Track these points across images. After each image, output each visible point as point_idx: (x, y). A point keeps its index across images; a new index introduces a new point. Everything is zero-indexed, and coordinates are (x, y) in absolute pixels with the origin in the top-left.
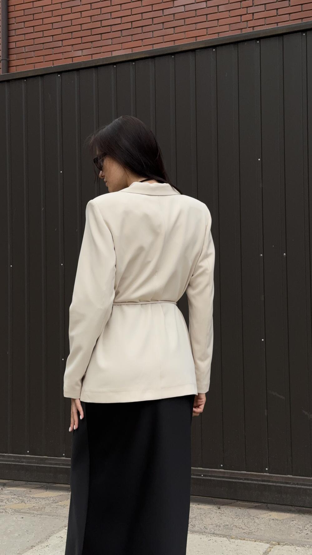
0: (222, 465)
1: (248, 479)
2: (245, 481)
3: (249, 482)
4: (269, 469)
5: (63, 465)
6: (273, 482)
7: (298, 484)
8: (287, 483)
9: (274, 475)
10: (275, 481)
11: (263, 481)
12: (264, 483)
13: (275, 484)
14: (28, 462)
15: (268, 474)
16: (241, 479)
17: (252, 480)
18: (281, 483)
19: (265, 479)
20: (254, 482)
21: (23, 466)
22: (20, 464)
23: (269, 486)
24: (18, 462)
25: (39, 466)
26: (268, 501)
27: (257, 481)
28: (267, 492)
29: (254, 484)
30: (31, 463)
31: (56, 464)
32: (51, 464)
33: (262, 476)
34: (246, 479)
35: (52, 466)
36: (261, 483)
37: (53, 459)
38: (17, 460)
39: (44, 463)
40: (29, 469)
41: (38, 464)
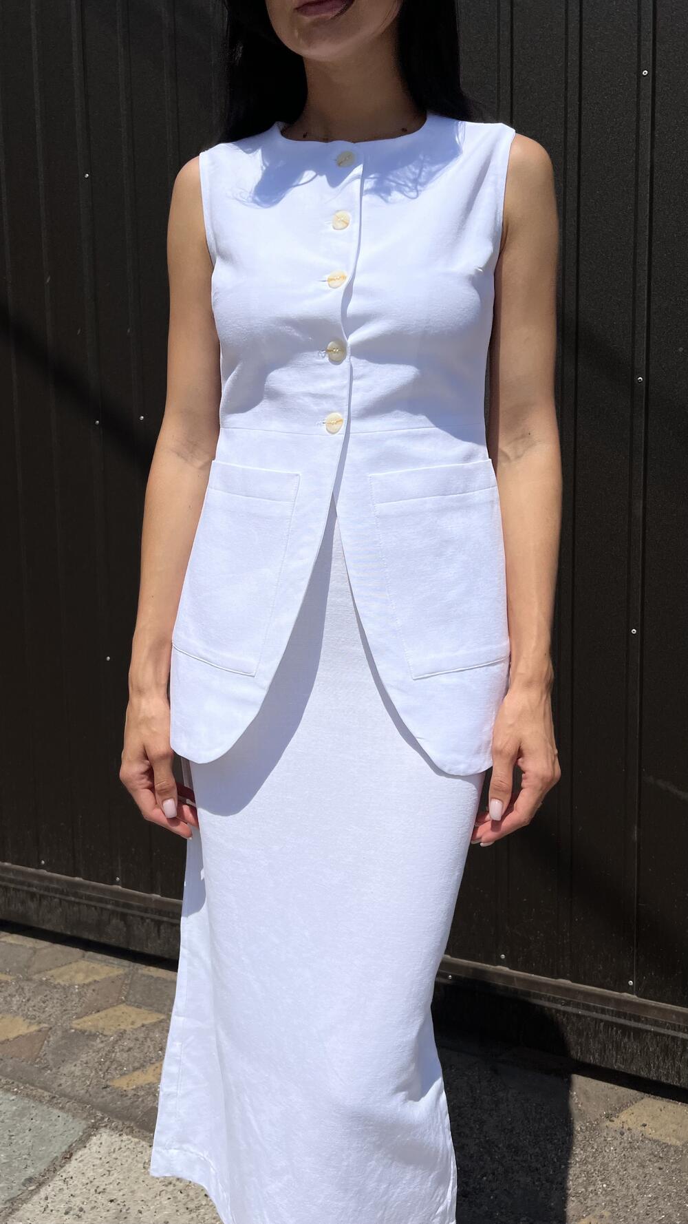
0: (503, 956)
1: (577, 1005)
2: (569, 1009)
4: (638, 984)
5: (117, 904)
6: (647, 1021)
9: (653, 1003)
10: (655, 1021)
11: (619, 1015)
12: (622, 1021)
13: (654, 1029)
14: (42, 887)
15: (634, 998)
17: (588, 1008)
18: (674, 1027)
19: (627, 1009)
20: (594, 1014)
21: (33, 895)
22: (26, 888)
23: (638, 1033)
24: (22, 883)
25: (64, 900)
26: (633, 1070)
27: (603, 1011)
28: (632, 1046)
29: (596, 1019)
30: (47, 889)
31: (100, 900)
32: (89, 898)
33: (619, 1002)
34: (568, 1004)
35: (93, 903)
36: (615, 1019)
37: (94, 888)
38: (21, 878)
39: (76, 895)
40: (45, 903)
41: (62, 893)
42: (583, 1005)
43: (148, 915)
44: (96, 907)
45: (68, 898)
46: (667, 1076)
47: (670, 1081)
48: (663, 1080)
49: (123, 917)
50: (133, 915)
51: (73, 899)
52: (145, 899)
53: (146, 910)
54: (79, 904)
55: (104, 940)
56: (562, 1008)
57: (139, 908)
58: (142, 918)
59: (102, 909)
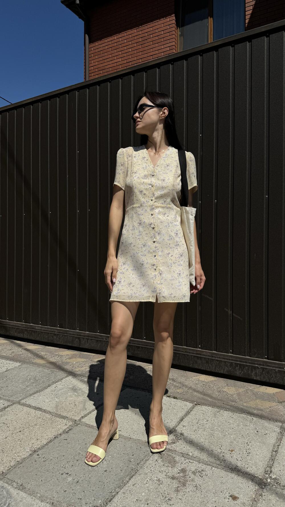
1: (187, 352)
2: (186, 353)
3: (188, 354)
4: (201, 346)
5: (77, 335)
6: (203, 355)
7: (220, 358)
8: (212, 357)
9: (204, 350)
10: (205, 355)
11: (197, 354)
13: (204, 357)
14: (58, 332)
15: (200, 349)
16: (182, 351)
17: (190, 353)
18: (209, 356)
19: (199, 352)
20: (191, 354)
21: (55, 335)
22: (53, 333)
23: (201, 358)
24: (53, 332)
25: (64, 335)
26: (200, 368)
27: (193, 353)
28: (199, 361)
29: (191, 355)
30: (59, 332)
31: (73, 334)
32: (70, 334)
33: (196, 350)
34: (185, 352)
35: (71, 335)
36: (196, 355)
37: (72, 331)
38: (52, 330)
39: (67, 333)
40: (58, 336)
41: (63, 333)
42: (189, 352)
43: (85, 337)
44: (72, 336)
45: (64, 334)
46: (207, 368)
47: (208, 370)
48: (206, 369)
49: (79, 338)
50: (81, 338)
51: (66, 335)
52: (85, 333)
53: (85, 336)
54: (67, 336)
55: (74, 345)
56: (184, 353)
57: (83, 336)
58: (84, 338)
59: (73, 337)
